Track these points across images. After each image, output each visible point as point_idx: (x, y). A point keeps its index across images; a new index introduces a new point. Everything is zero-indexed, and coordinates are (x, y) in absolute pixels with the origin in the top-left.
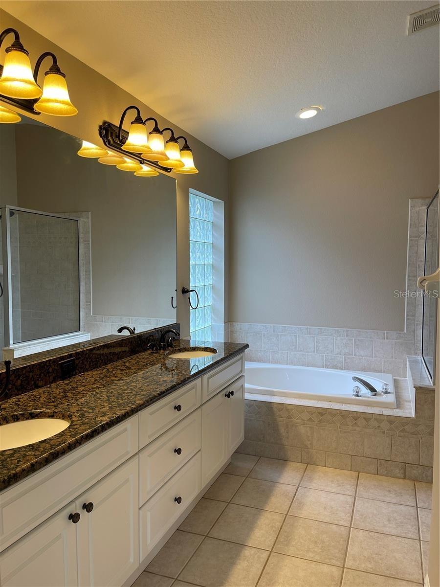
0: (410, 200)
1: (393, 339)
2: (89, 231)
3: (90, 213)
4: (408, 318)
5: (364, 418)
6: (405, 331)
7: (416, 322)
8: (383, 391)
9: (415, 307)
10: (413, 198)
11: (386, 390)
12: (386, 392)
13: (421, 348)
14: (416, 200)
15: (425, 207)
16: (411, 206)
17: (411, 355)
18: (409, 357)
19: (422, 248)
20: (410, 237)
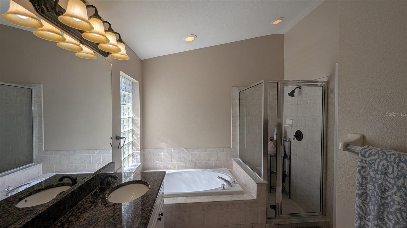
0: (232, 87)
1: (226, 151)
2: (41, 96)
3: (42, 84)
4: (233, 141)
5: (232, 204)
6: (231, 147)
7: (236, 143)
8: (233, 183)
9: (235, 136)
10: (234, 87)
11: (234, 182)
12: (234, 183)
13: (238, 155)
14: (235, 87)
15: (239, 91)
16: (233, 90)
17: (234, 158)
18: (234, 159)
19: (238, 109)
20: (233, 104)
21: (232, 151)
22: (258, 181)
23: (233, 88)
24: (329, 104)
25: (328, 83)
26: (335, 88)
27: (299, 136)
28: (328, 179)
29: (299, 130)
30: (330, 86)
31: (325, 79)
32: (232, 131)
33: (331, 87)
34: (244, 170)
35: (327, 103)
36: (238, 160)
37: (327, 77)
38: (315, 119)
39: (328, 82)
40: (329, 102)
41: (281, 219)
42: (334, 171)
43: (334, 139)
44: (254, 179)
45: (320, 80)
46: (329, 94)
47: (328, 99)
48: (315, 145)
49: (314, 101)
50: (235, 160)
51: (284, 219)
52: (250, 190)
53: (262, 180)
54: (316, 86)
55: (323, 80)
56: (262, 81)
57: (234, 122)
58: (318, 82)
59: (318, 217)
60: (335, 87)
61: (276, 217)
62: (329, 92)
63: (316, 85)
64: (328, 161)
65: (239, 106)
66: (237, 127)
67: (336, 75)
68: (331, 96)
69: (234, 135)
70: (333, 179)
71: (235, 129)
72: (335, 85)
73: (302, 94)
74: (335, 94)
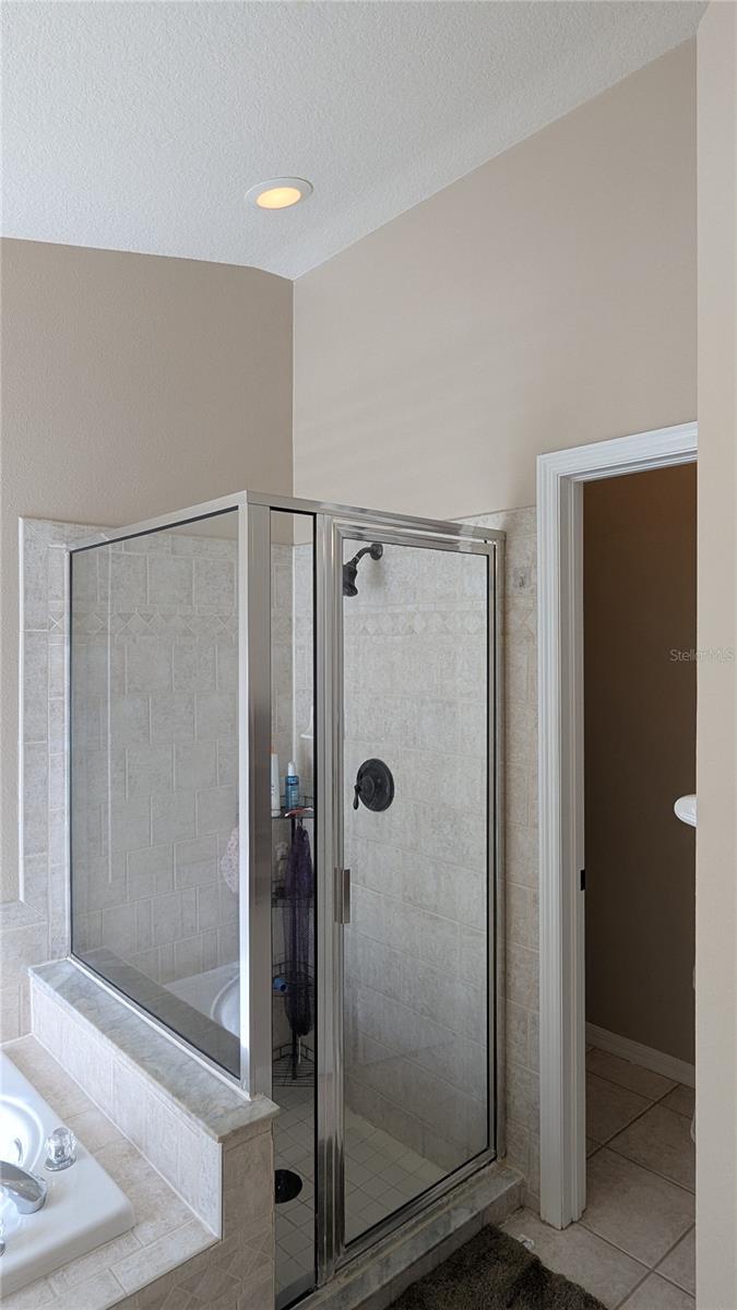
0: (21, 521)
6: (21, 898)
7: (51, 866)
8: (49, 1163)
9: (46, 823)
10: (30, 517)
11: (60, 1150)
12: (63, 1161)
13: (67, 935)
14: (40, 524)
15: (64, 546)
16: (26, 541)
17: (41, 961)
18: (38, 972)
19: (58, 656)
20: (27, 626)
21: (23, 924)
22: (227, 1111)
23: (25, 524)
24: (510, 638)
25: (505, 541)
26: (536, 567)
27: (376, 786)
28: (514, 984)
29: (375, 757)
30: (513, 554)
31: (494, 523)
32: (26, 798)
33: (517, 560)
34: (122, 1046)
35: (505, 633)
36: (68, 969)
37: (500, 514)
38: (451, 704)
39: (504, 538)
40: (512, 628)
41: (341, 1279)
42: (538, 944)
43: (537, 799)
44: (200, 1106)
45: (471, 523)
46: (509, 593)
47: (505, 613)
48: (452, 827)
49: (444, 620)
50: (46, 974)
51: (351, 1272)
52: (169, 1178)
53: (246, 1096)
54: (448, 546)
55: (481, 525)
56: (240, 498)
57: (36, 739)
58: (461, 532)
59: (484, 1176)
60: (535, 560)
61: (316, 1282)
62: (511, 581)
63: (451, 547)
64: (515, 900)
65: (67, 635)
66: (53, 766)
67: (538, 507)
68: (519, 600)
69: (36, 817)
70: (538, 981)
71: (45, 782)
72: (535, 554)
73: (386, 584)
74: (534, 591)
